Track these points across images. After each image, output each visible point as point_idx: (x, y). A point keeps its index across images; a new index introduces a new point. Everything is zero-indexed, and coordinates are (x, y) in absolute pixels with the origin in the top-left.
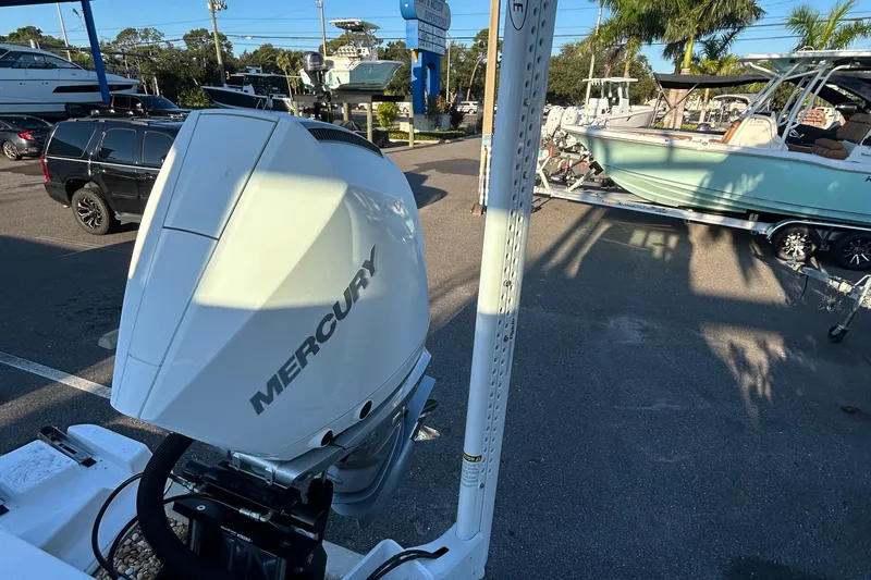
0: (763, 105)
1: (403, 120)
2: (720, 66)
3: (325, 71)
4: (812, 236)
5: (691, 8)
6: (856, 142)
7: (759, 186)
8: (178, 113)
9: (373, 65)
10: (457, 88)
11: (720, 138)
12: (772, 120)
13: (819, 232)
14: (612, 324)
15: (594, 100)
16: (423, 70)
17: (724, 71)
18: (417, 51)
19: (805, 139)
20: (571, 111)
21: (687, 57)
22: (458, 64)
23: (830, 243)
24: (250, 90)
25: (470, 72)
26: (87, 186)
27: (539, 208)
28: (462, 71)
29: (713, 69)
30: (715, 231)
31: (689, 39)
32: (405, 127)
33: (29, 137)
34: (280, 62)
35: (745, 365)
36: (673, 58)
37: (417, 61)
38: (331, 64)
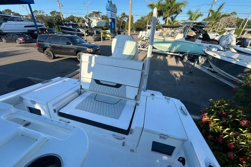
0: (182, 31)
1: (108, 34)
2: (174, 22)
3: (91, 23)
4: (189, 56)
5: (168, 10)
6: (197, 39)
7: (180, 47)
8: (57, 33)
9: (101, 22)
10: (118, 26)
11: (173, 38)
12: (183, 34)
13: (190, 55)
14: (155, 72)
15: (149, 30)
16: (112, 22)
17: (174, 23)
18: (110, 18)
19: (188, 38)
20: (144, 32)
21: (167, 21)
22: (118, 21)
23: (192, 57)
24: (71, 27)
25: (120, 23)
26: (47, 49)
27: (139, 53)
28: (119, 22)
29: (172, 23)
30: (172, 56)
31: (167, 17)
32: (108, 36)
33: (22, 38)
34: (76, 20)
35: (176, 76)
36: (164, 21)
37: (110, 21)
38: (92, 21)
